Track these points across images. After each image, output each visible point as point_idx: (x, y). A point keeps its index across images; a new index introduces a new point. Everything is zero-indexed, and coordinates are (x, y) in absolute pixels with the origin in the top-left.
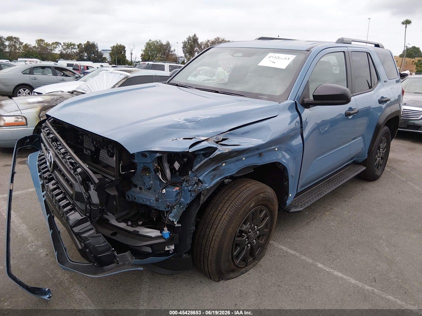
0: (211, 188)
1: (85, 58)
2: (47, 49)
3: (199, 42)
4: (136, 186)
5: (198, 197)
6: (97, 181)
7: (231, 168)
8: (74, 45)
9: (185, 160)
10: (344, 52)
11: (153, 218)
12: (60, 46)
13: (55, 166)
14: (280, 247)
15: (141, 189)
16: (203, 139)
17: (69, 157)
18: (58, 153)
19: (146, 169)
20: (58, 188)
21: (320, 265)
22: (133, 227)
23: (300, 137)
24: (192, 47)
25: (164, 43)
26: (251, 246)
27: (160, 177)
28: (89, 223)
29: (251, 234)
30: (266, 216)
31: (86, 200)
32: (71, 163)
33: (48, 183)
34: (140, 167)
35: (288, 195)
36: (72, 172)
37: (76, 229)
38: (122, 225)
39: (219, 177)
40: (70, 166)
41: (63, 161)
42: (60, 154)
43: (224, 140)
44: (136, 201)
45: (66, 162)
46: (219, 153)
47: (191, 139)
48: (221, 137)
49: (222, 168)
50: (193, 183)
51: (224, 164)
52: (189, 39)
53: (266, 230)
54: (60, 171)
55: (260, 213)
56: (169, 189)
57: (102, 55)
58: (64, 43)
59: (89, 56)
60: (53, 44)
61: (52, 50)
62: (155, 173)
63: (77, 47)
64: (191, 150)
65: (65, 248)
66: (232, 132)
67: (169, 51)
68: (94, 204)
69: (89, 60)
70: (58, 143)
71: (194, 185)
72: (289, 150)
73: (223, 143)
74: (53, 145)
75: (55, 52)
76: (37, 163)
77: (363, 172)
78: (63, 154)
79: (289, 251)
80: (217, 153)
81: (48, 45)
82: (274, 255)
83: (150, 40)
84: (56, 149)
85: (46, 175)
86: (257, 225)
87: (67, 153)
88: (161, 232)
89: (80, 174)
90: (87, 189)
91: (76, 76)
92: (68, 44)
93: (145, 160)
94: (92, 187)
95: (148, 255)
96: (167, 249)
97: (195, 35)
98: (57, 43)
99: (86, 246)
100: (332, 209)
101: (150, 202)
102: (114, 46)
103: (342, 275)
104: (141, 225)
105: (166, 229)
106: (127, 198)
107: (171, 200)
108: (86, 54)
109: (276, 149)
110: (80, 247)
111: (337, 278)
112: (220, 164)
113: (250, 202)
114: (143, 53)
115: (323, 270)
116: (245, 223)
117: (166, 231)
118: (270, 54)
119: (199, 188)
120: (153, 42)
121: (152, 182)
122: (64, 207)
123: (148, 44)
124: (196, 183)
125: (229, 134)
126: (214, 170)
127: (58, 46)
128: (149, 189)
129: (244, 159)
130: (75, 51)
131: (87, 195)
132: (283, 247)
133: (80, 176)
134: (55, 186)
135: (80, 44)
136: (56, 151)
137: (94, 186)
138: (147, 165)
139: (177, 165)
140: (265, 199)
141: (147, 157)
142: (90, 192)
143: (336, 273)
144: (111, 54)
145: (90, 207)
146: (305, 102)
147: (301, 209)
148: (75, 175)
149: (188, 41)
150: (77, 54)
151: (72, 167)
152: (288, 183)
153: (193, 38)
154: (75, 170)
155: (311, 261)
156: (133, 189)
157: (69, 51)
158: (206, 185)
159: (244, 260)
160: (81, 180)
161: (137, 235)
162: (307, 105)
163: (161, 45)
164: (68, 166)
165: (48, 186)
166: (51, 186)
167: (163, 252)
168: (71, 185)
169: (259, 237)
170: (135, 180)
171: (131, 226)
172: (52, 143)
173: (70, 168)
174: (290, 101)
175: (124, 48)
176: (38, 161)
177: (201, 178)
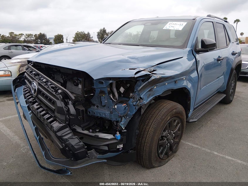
0: (147, 103)
1: (39, 43)
2: (16, 38)
3: (107, 32)
4: (94, 105)
5: (140, 110)
6: (74, 98)
7: (159, 90)
8: (32, 35)
9: (128, 85)
10: (213, 22)
11: (106, 127)
12: (24, 36)
13: (39, 92)
14: (187, 143)
15: (97, 107)
16: (142, 69)
17: (50, 84)
18: (41, 82)
19: (102, 92)
20: (41, 107)
21: (216, 153)
22: (93, 133)
23: (196, 72)
24: (103, 35)
25: (86, 33)
26: (170, 145)
27: (112, 97)
28: (68, 129)
29: (169, 137)
30: (178, 123)
31: (66, 112)
32: (52, 87)
33: (33, 105)
34: (97, 91)
35: (190, 110)
36: (54, 93)
37: (59, 134)
38: (86, 132)
39: (152, 96)
40: (52, 89)
41: (46, 87)
42: (43, 83)
43: (154, 71)
44: (96, 115)
45: (49, 87)
46: (154, 78)
47: (135, 69)
48: (152, 69)
49: (154, 90)
50: (137, 100)
51: (155, 87)
52: (101, 30)
53: (179, 132)
54: (43, 95)
55: (174, 122)
56: (120, 105)
57: (49, 41)
58: (26, 34)
59: (41, 42)
60: (19, 35)
61: (19, 38)
62: (109, 95)
63: (34, 36)
64: (136, 76)
65: (48, 149)
66: (158, 65)
67: (89, 38)
68: (72, 115)
69: (41, 43)
70: (40, 76)
71: (138, 101)
72: (190, 80)
73: (154, 72)
74: (36, 78)
75: (21, 40)
76: (23, 93)
77: (225, 97)
78: (45, 82)
79: (193, 145)
80: (153, 78)
81: (16, 35)
82: (184, 148)
83: (78, 31)
84: (38, 80)
85: (30, 100)
86: (172, 131)
87: (48, 81)
88: (114, 136)
89: (60, 93)
90: (66, 104)
91: (37, 50)
92: (28, 35)
93: (101, 86)
94: (70, 102)
95: (105, 152)
96: (118, 147)
97: (104, 28)
98: (22, 34)
99: (67, 146)
100: (211, 120)
101: (105, 115)
102: (56, 35)
103: (231, 158)
104: (99, 132)
105: (118, 133)
106: (88, 113)
107: (121, 113)
108: (39, 40)
109: (184, 79)
110: (61, 147)
111: (228, 160)
112: (153, 87)
113: (167, 117)
114: (74, 39)
115: (218, 156)
116: (164, 131)
117: (118, 135)
118: (169, 22)
119: (141, 104)
120: (80, 33)
121: (106, 101)
122: (48, 119)
123: (76, 34)
124: (139, 100)
125: (156, 67)
126: (149, 91)
127: (22, 36)
128: (104, 106)
129: (167, 84)
130: (33, 38)
131: (66, 108)
132: (189, 143)
133: (61, 95)
134: (39, 106)
135: (36, 35)
136: (39, 82)
137: (72, 102)
138: (103, 89)
139: (122, 90)
140: (176, 113)
141: (103, 84)
142: (69, 106)
143: (227, 157)
144: (54, 40)
145: (69, 117)
146: (197, 50)
147: (196, 120)
148: (57, 95)
149: (100, 31)
150: (34, 40)
151: (54, 90)
152: (190, 102)
153: (103, 30)
154: (56, 91)
155: (209, 151)
156: (92, 107)
157: (29, 39)
158: (145, 102)
159: (166, 154)
160: (62, 97)
161: (97, 138)
162: (198, 52)
163: (85, 34)
164: (51, 89)
165: (33, 107)
166: (35, 106)
167: (115, 149)
168: (54, 103)
169: (174, 138)
170: (93, 101)
171: (92, 132)
172: (35, 77)
173: (52, 91)
174: (188, 49)
175: (62, 36)
176: (24, 92)
177: (142, 96)
